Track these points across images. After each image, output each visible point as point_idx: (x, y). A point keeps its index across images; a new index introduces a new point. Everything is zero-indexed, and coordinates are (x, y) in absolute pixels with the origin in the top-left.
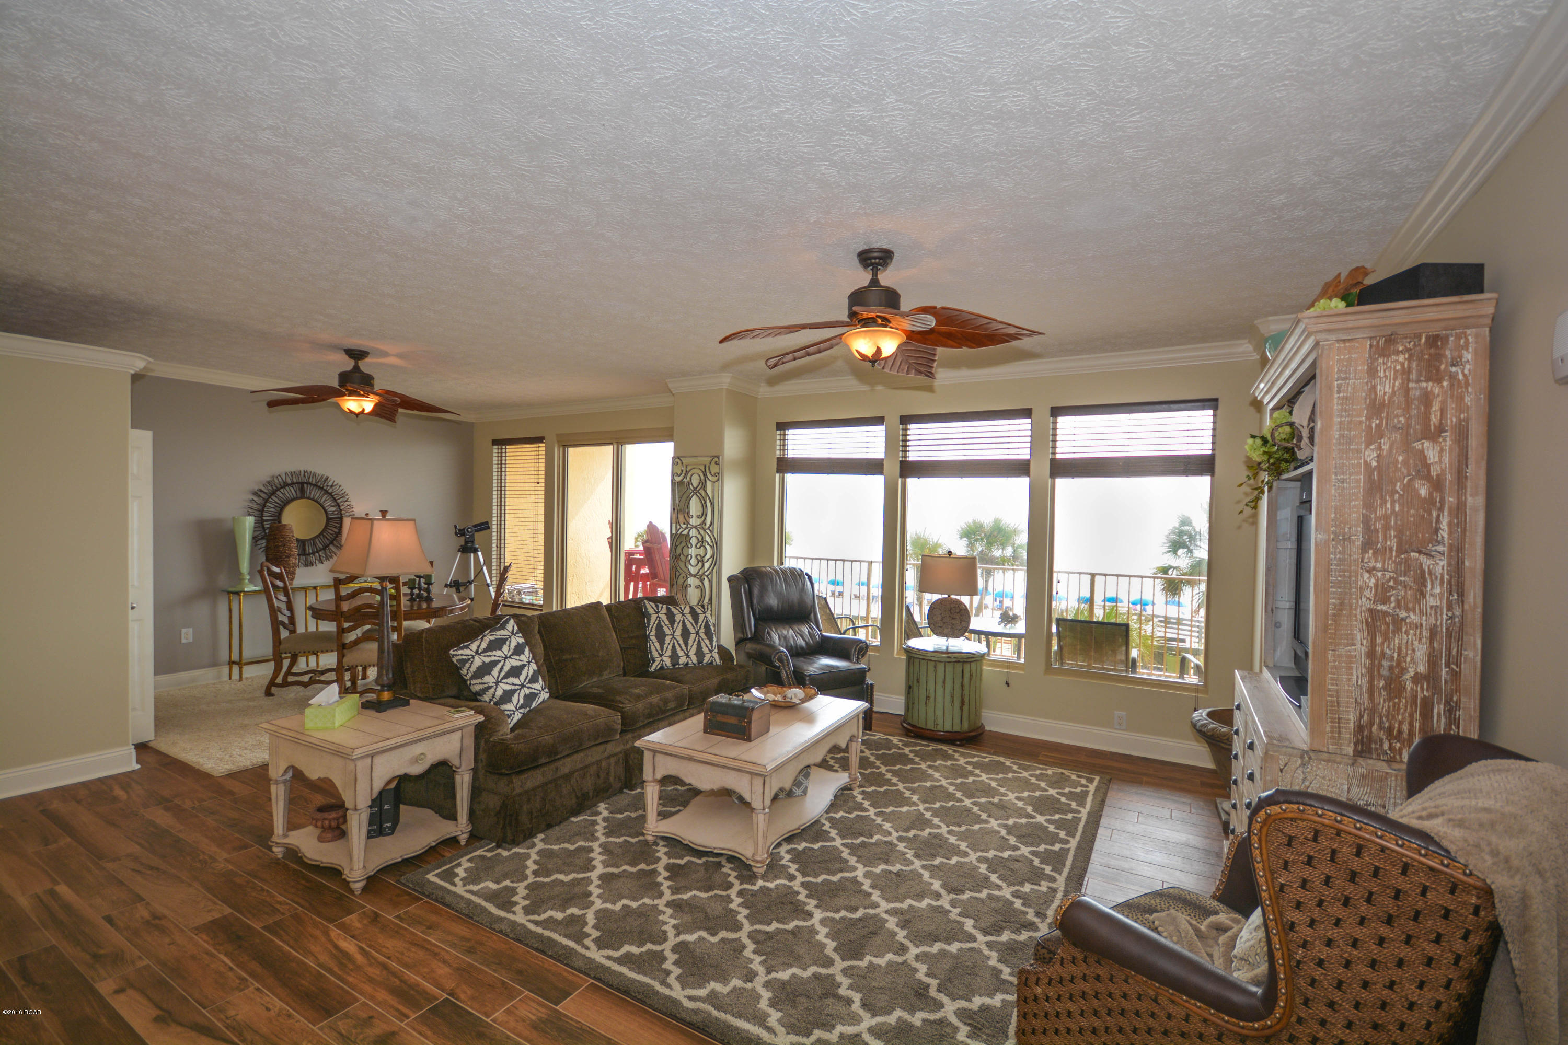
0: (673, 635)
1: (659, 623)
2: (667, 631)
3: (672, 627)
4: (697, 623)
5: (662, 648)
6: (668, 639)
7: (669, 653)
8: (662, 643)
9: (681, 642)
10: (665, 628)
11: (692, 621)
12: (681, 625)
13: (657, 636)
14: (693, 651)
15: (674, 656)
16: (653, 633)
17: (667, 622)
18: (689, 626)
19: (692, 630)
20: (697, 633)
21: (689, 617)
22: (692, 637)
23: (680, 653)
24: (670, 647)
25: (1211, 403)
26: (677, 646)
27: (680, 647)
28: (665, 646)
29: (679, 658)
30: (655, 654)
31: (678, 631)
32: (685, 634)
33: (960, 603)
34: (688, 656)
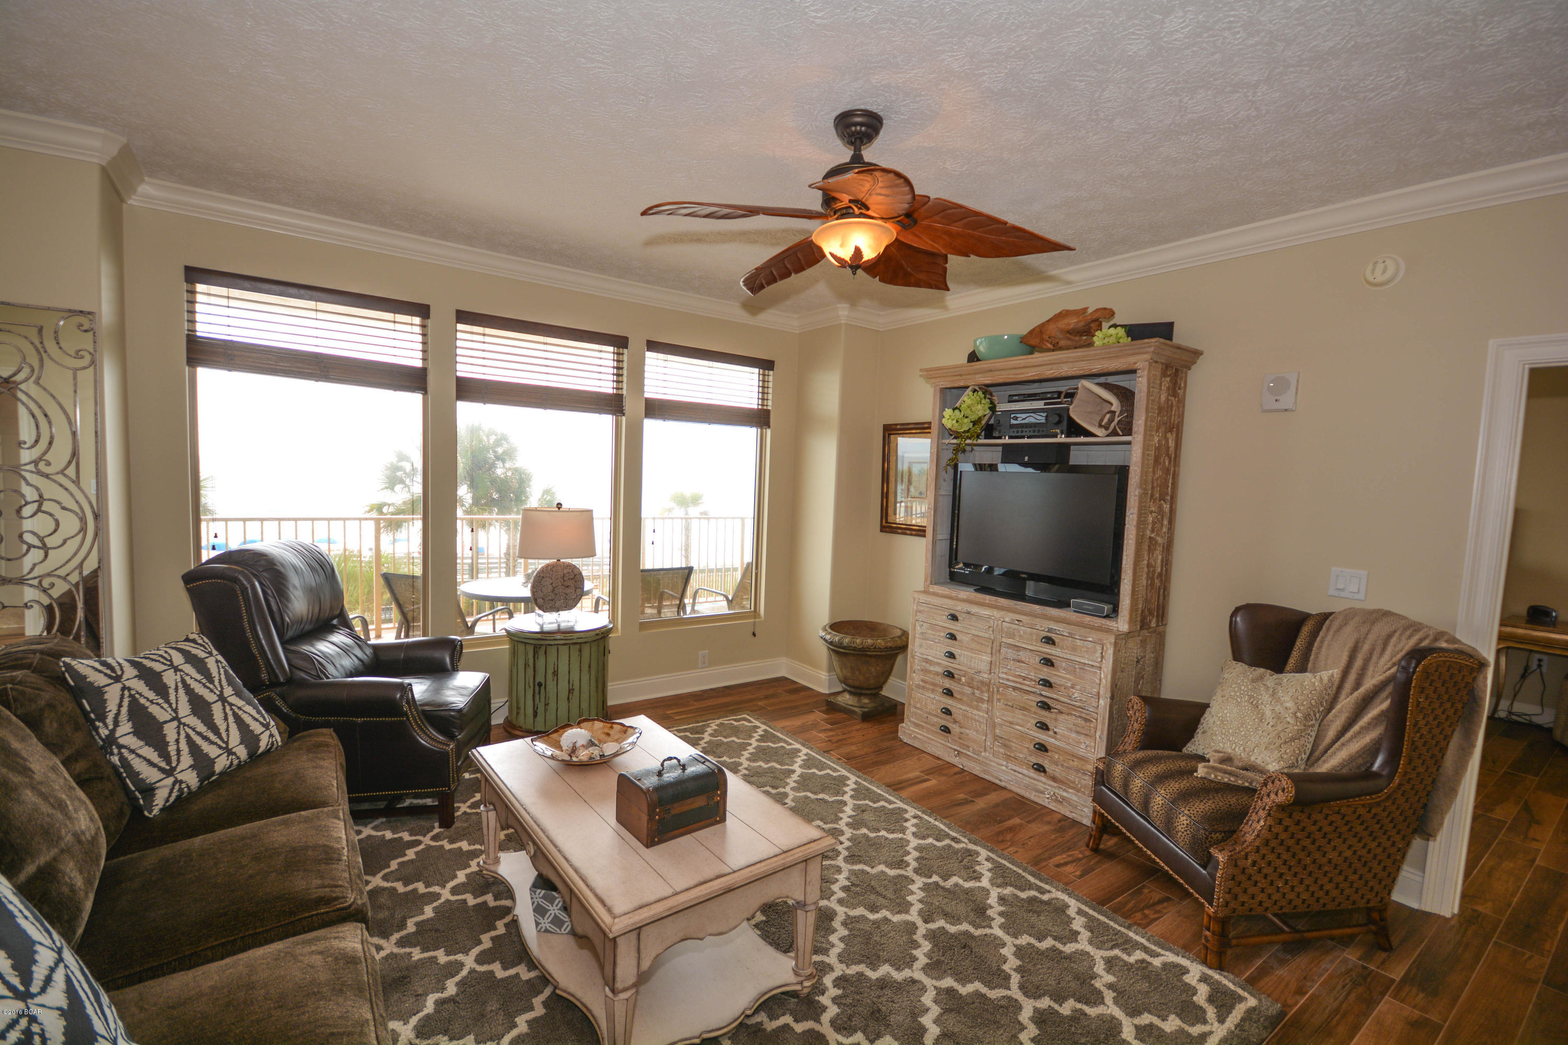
0: (176, 718)
1: (134, 703)
2: (160, 713)
3: (168, 701)
4: (211, 681)
5: (166, 757)
6: (170, 731)
7: (187, 760)
8: (160, 746)
9: (201, 728)
10: (154, 710)
11: (199, 677)
12: (181, 691)
13: (137, 732)
14: (235, 737)
15: (202, 762)
16: (125, 727)
17: (151, 695)
18: (199, 689)
19: (211, 697)
20: (222, 699)
21: (188, 668)
22: (217, 709)
23: (212, 751)
24: (183, 745)
25: (765, 365)
26: (198, 740)
27: (205, 738)
28: (172, 749)
29: (212, 762)
30: (150, 775)
31: (184, 709)
32: (200, 707)
33: (573, 568)
34: (230, 752)
